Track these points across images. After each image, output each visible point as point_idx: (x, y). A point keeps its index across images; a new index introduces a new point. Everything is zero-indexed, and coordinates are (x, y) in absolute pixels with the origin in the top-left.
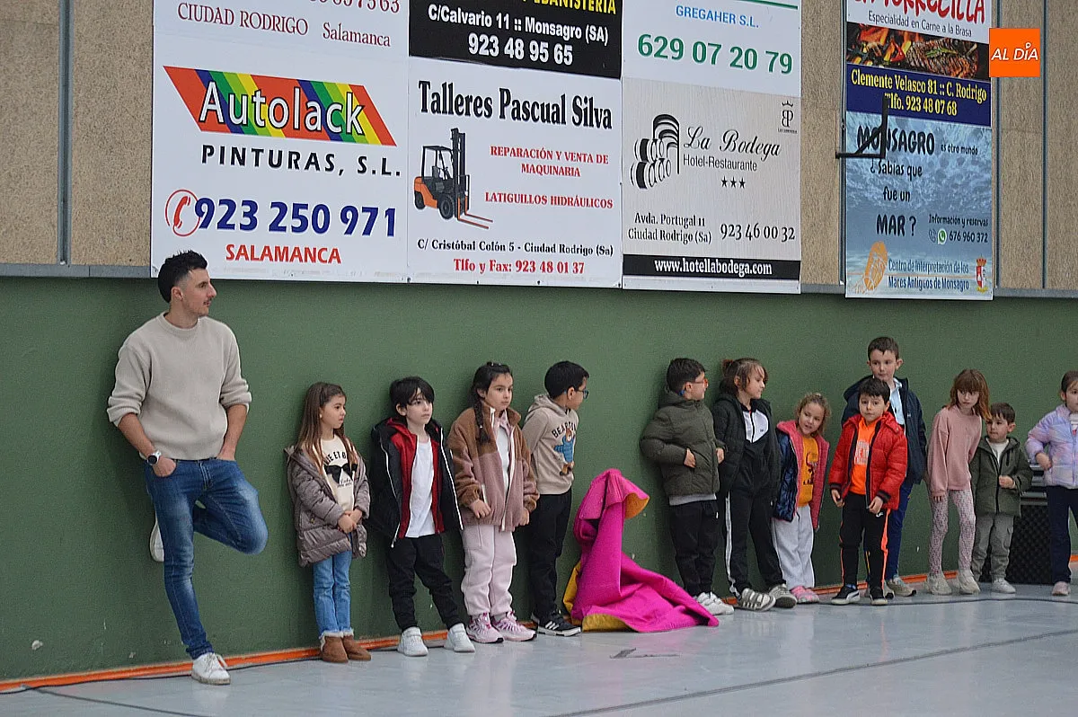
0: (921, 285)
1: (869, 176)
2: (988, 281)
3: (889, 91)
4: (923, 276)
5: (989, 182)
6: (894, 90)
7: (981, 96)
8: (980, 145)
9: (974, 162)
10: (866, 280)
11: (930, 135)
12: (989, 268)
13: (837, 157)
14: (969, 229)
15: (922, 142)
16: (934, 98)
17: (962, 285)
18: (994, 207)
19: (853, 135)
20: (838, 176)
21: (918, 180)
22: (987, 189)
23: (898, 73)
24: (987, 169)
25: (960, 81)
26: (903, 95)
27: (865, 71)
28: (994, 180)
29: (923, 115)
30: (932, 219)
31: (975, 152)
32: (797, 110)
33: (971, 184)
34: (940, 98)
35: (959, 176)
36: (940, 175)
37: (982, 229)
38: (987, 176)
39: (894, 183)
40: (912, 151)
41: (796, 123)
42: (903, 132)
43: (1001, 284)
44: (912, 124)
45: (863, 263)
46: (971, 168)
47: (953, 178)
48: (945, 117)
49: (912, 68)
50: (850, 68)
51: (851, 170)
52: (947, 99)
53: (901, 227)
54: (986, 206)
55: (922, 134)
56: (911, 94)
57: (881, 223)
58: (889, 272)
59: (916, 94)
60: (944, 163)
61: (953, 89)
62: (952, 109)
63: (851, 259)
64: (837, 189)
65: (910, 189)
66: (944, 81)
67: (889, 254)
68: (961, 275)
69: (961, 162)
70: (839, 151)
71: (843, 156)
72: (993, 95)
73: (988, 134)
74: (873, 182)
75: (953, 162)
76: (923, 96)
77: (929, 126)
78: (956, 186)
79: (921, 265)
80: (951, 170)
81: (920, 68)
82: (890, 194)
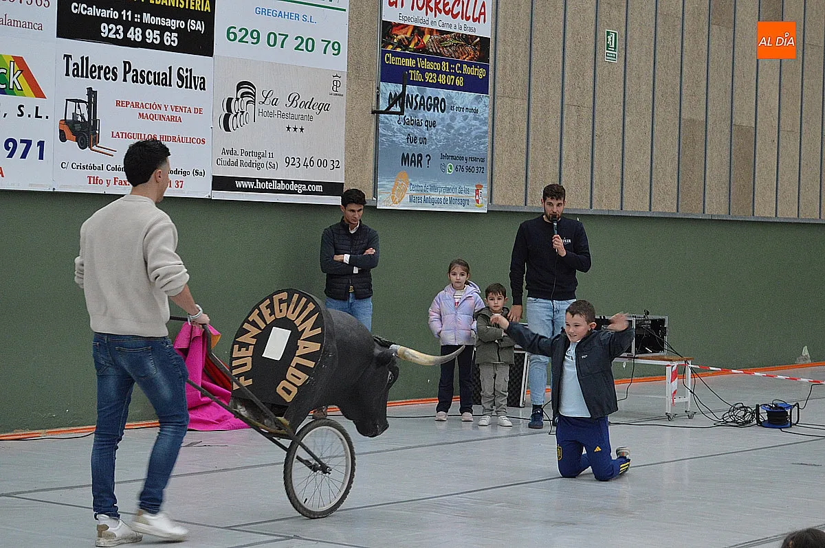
0: (433, 202)
1: (396, 126)
2: (484, 200)
3: (412, 69)
4: (435, 195)
5: (486, 132)
6: (416, 68)
7: (481, 73)
8: (480, 107)
9: (475, 119)
10: (393, 197)
11: (443, 100)
12: (484, 191)
13: (373, 112)
14: (470, 164)
15: (437, 104)
16: (446, 74)
17: (464, 202)
18: (490, 149)
19: (385, 98)
20: (373, 127)
21: (433, 130)
22: (484, 137)
23: (420, 57)
24: (485, 123)
25: (466, 63)
26: (423, 71)
27: (395, 54)
28: (490, 130)
29: (438, 85)
30: (443, 157)
31: (476, 111)
32: (344, 80)
33: (473, 133)
34: (451, 74)
35: (464, 128)
36: (450, 127)
37: (479, 164)
38: (485, 128)
39: (415, 131)
40: (429, 110)
41: (343, 90)
42: (422, 97)
43: (494, 203)
44: (430, 92)
45: (390, 185)
46: (474, 122)
47: (459, 129)
48: (454, 87)
49: (430, 53)
50: (384, 53)
51: (383, 123)
52: (456, 75)
53: (419, 162)
54: (484, 149)
55: (436, 98)
56: (429, 71)
57: (405, 159)
58: (409, 192)
59: (433, 71)
60: (453, 118)
61: (461, 68)
62: (459, 82)
63: (381, 183)
64: (372, 134)
65: (427, 136)
66: (455, 63)
67: (410, 180)
68: (463, 196)
69: (465, 118)
70: (375, 109)
71: (377, 112)
72: (491, 73)
73: (486, 99)
74: (400, 130)
75: (459, 118)
76: (439, 73)
77: (442, 93)
78: (461, 134)
79: (434, 188)
80: (458, 123)
81: (436, 54)
82: (412, 139)
